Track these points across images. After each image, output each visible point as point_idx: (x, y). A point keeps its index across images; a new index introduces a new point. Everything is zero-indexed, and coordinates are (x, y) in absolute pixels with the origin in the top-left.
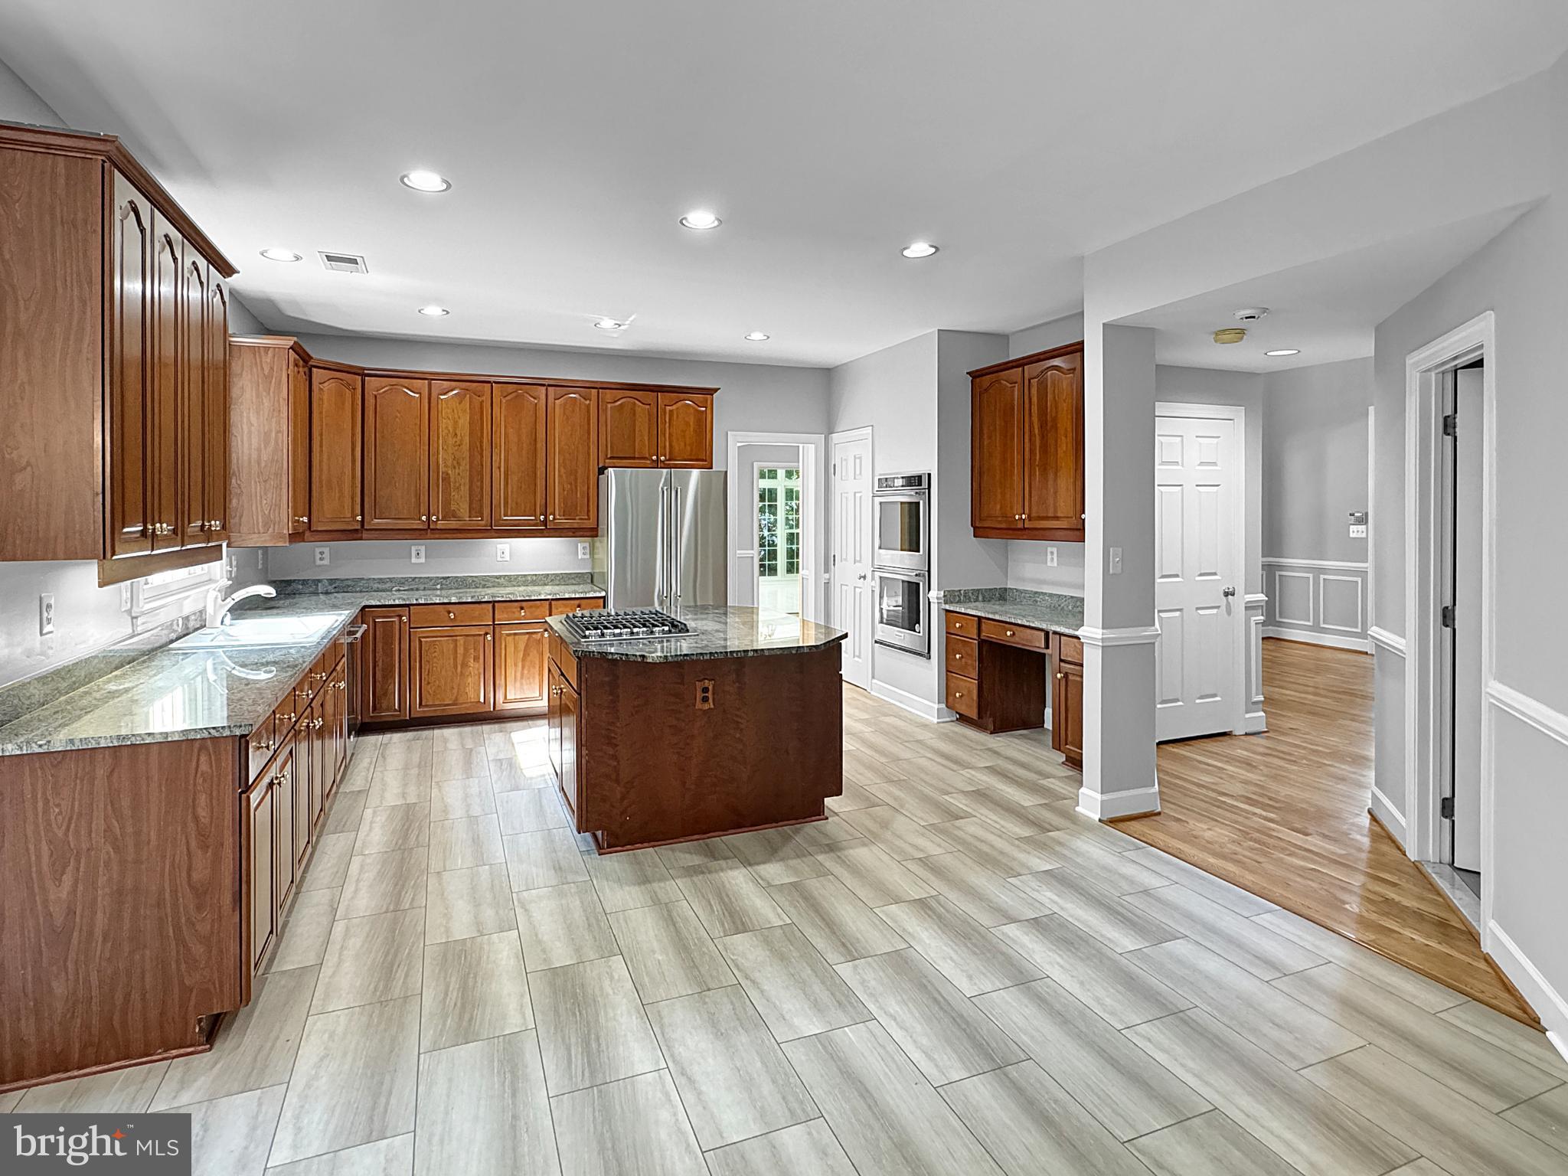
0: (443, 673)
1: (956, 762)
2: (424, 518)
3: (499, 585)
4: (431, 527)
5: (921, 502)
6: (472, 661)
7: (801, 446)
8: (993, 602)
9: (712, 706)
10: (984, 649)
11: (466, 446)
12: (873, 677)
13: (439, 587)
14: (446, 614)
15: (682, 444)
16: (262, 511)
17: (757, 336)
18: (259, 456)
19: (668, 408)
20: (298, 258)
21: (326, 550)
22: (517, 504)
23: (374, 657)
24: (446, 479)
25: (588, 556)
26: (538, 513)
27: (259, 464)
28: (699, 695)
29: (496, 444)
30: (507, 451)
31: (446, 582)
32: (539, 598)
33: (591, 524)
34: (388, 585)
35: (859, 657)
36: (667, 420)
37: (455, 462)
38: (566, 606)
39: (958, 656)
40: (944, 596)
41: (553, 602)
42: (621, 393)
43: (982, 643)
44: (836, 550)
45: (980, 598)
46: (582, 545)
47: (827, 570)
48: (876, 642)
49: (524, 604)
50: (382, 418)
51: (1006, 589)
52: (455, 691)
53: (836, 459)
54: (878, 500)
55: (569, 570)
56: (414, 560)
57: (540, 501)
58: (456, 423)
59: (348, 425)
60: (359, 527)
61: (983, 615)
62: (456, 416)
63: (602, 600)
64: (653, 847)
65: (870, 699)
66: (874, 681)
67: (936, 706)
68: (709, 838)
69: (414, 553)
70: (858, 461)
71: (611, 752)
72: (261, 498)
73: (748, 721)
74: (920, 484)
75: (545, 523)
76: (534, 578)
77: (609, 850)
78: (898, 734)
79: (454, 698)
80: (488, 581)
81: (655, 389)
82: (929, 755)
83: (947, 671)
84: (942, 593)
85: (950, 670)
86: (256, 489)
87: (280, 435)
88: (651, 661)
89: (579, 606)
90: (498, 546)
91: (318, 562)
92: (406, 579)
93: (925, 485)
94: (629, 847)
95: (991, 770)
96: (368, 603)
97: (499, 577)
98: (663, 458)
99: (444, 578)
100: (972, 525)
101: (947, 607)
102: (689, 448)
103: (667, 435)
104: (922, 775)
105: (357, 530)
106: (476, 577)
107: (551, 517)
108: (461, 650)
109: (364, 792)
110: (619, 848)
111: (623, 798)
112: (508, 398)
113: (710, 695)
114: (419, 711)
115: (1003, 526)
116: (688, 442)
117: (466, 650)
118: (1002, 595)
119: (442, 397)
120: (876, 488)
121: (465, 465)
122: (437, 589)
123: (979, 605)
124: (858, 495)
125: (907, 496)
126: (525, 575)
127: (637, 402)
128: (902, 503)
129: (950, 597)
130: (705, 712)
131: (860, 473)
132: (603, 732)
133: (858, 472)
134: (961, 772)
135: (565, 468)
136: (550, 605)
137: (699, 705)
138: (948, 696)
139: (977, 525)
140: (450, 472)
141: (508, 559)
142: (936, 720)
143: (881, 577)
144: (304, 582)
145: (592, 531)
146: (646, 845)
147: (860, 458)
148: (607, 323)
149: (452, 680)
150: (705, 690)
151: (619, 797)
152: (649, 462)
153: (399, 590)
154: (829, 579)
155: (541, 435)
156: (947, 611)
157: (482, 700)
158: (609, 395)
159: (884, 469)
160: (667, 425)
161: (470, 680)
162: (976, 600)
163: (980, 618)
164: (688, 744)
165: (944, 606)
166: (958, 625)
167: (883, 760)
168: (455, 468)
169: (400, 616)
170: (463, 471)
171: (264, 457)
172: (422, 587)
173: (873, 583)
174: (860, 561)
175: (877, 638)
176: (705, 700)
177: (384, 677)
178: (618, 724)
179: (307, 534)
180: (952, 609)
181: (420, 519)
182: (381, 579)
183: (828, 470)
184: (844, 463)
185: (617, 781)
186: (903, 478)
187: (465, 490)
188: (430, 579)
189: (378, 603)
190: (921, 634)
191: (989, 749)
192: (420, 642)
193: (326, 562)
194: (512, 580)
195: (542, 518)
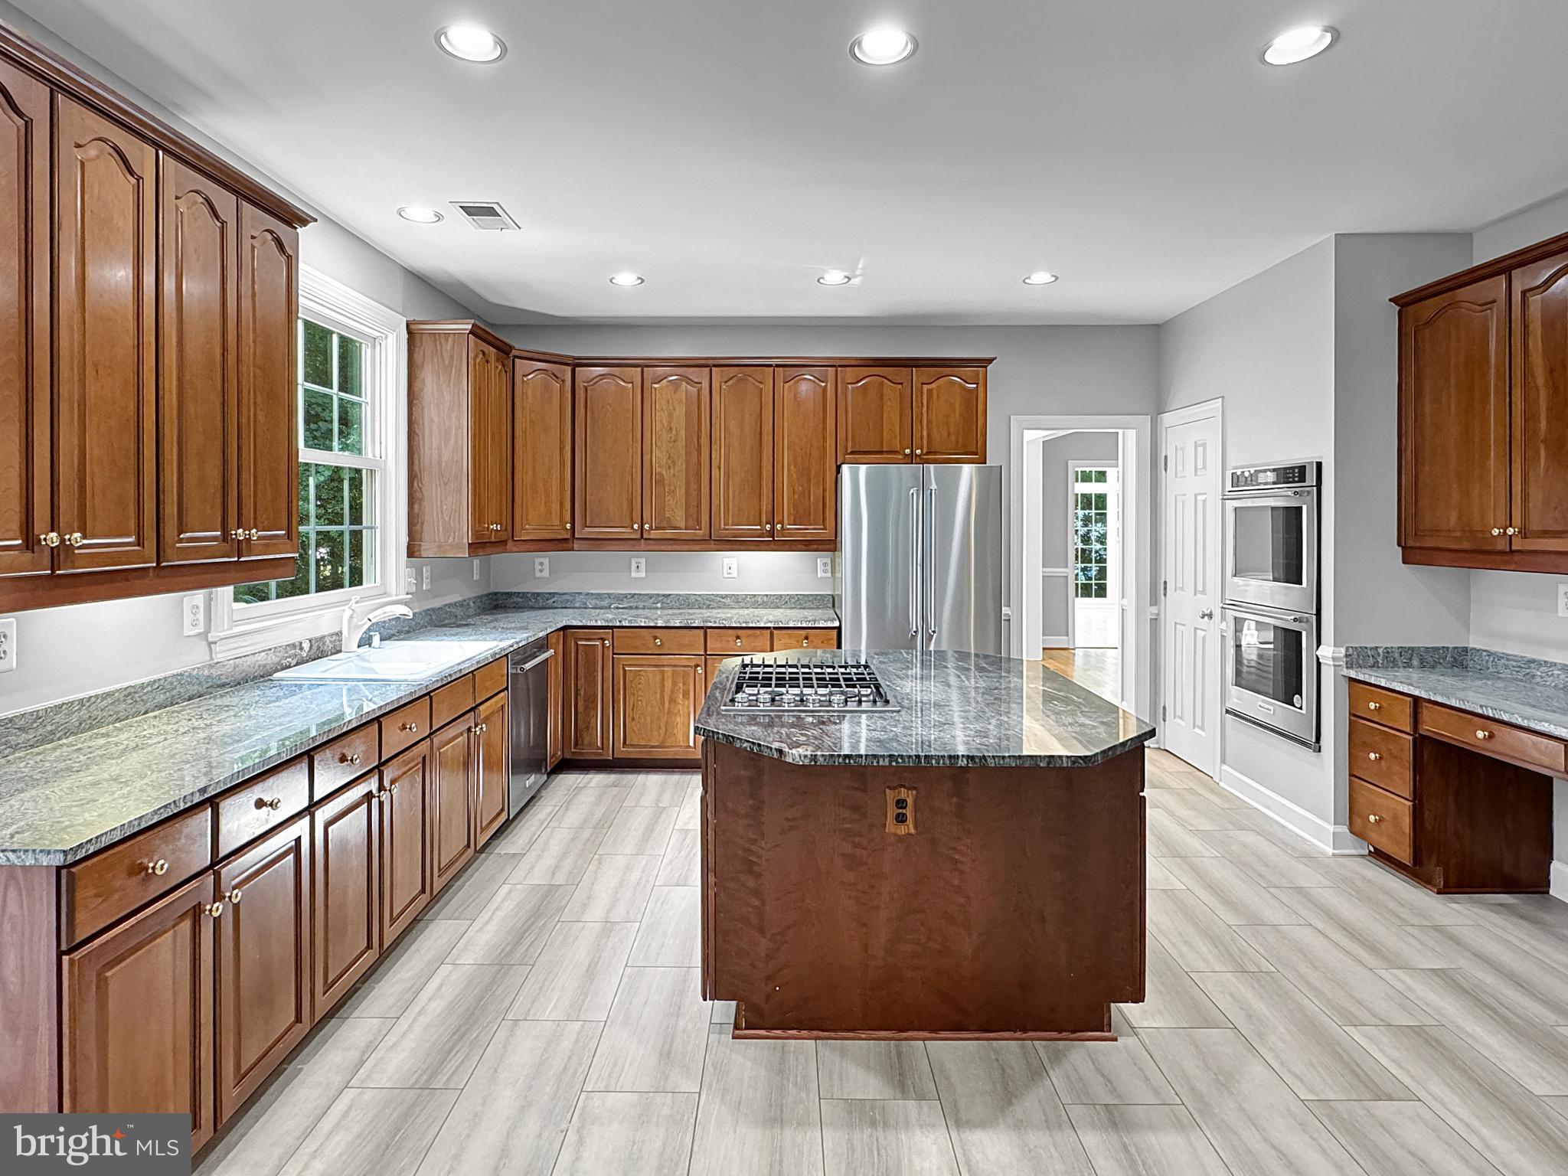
0: (649, 708)
1: (1373, 948)
2: (636, 526)
3: (726, 606)
4: (645, 536)
5: (1304, 508)
6: (681, 697)
7: (1120, 431)
8: (1439, 668)
9: (912, 831)
10: (1426, 752)
11: (681, 443)
12: (1223, 761)
13: (659, 605)
14: (652, 639)
15: (944, 433)
16: (443, 517)
17: (1041, 277)
18: (440, 456)
19: (925, 387)
20: (439, 217)
21: (546, 561)
22: (739, 510)
23: (576, 685)
24: (661, 481)
25: (829, 575)
26: (764, 519)
27: (440, 465)
28: (892, 811)
29: (716, 439)
30: (728, 446)
31: (666, 601)
32: (758, 625)
33: (827, 534)
34: (605, 603)
35: (1202, 728)
36: (925, 402)
37: (670, 461)
38: (790, 637)
39: (1372, 756)
40: (1347, 656)
41: (775, 632)
42: (865, 371)
43: (1421, 742)
44: (1168, 574)
45: (1415, 662)
46: (821, 560)
47: (1154, 601)
48: (1227, 712)
49: (740, 632)
50: (592, 413)
51: (1465, 650)
52: (662, 731)
53: (1168, 448)
54: (1231, 505)
55: (808, 591)
56: (634, 574)
57: (766, 506)
58: (671, 415)
59: (554, 421)
60: (568, 536)
61: (1424, 695)
62: (671, 408)
63: (835, 632)
64: (816, 1039)
65: (1218, 795)
66: (1225, 767)
67: (1331, 828)
68: (906, 1039)
69: (634, 566)
70: (1200, 449)
71: (751, 884)
72: (441, 502)
73: (973, 861)
74: (1302, 479)
75: (772, 533)
76: (765, 599)
77: (747, 1032)
78: (1263, 870)
79: (661, 738)
80: (713, 600)
81: (909, 363)
82: (1320, 925)
83: (1351, 775)
84: (1343, 650)
85: (1355, 774)
86: (436, 492)
87: (460, 431)
88: (791, 761)
89: (806, 638)
90: (725, 560)
91: (538, 574)
92: (625, 596)
93: (1311, 478)
94: (779, 1032)
95: (1446, 978)
96: (569, 623)
97: (723, 597)
98: (918, 452)
99: (664, 595)
100: (1399, 544)
101: (1353, 674)
102: (953, 438)
103: (925, 423)
104: (1304, 968)
105: (567, 539)
106: (699, 595)
107: (779, 526)
108: (668, 684)
109: (518, 857)
110: (763, 1032)
111: (769, 957)
112: (730, 382)
113: (909, 812)
114: (623, 752)
115: (1466, 545)
116: (952, 429)
117: (675, 684)
118: (1458, 660)
119: (656, 386)
120: (1229, 487)
121: (681, 465)
122: (657, 608)
123: (1415, 675)
124: (1201, 498)
125: (1283, 497)
126: (755, 596)
127: (885, 380)
128: (1273, 509)
129: (1357, 657)
130: (901, 839)
131: (1204, 467)
132: (741, 853)
133: (1200, 465)
134: (1383, 973)
135: (795, 466)
136: (772, 634)
137: (891, 826)
138: (1354, 817)
139: (1410, 543)
140: (664, 473)
141: (736, 576)
142: (1330, 851)
143: (1235, 618)
144: (524, 595)
145: (830, 544)
146: (804, 1033)
147: (1204, 445)
148: (834, 277)
149: (658, 718)
150: (901, 803)
151: (763, 954)
152: (900, 457)
153: (618, 608)
154: (1158, 614)
155: (767, 428)
156: (1351, 680)
157: (692, 744)
158: (850, 374)
159: (1242, 460)
160: (925, 409)
161: (678, 719)
162: (1408, 665)
163: (1417, 701)
164: (873, 887)
165: (1345, 672)
166: (1372, 706)
167: (1232, 919)
168: (670, 468)
169: (603, 640)
170: (678, 472)
171: (445, 458)
172: (641, 604)
173: (1224, 626)
174: (1203, 592)
175: (1229, 705)
176: (901, 819)
177: (586, 708)
178: (763, 844)
179: (510, 543)
180: (1361, 677)
181: (632, 528)
182: (599, 594)
183: (1155, 463)
184: (1180, 453)
185: (762, 931)
186: (1274, 470)
187: (680, 492)
188: (651, 596)
189: (580, 624)
190: (1304, 711)
191: (1437, 928)
192: (625, 671)
193: (546, 573)
194: (740, 601)
195: (768, 527)
